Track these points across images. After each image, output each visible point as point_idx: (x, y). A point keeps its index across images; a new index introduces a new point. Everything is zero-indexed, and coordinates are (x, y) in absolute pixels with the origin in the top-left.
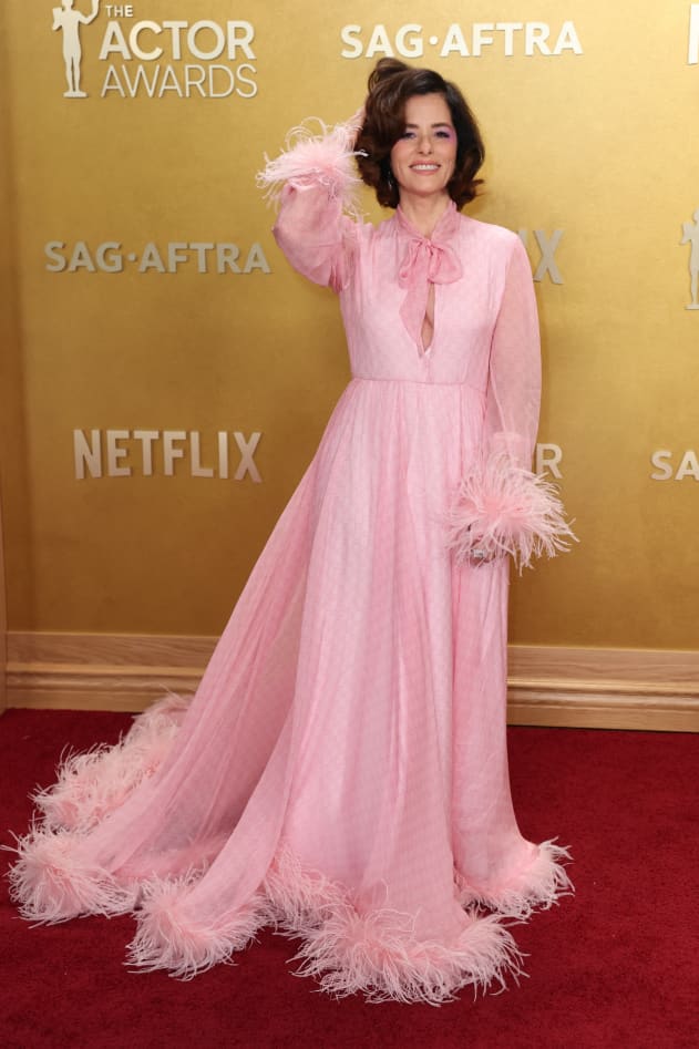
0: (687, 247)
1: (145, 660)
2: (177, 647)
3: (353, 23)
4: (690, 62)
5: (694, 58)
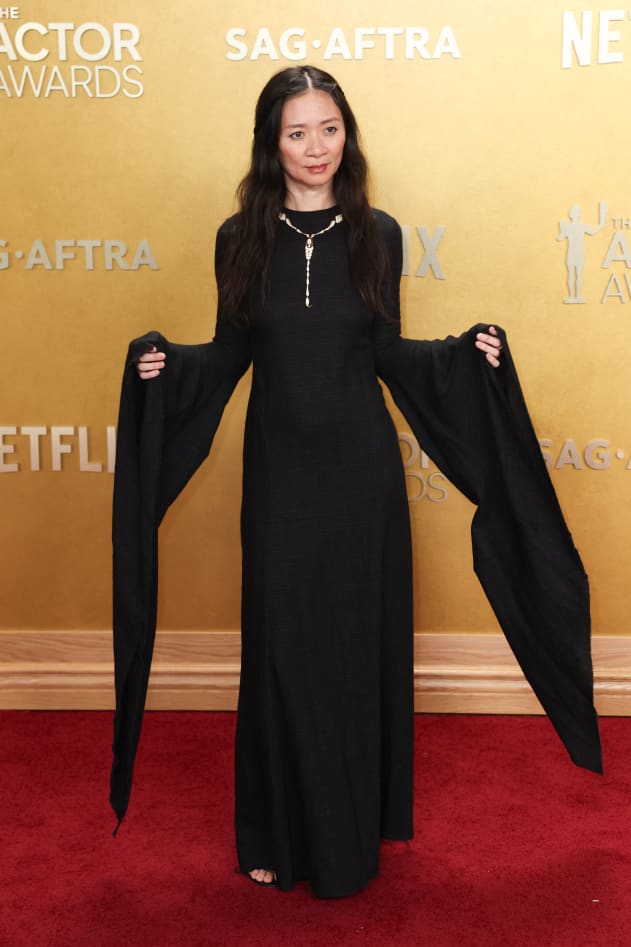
0: (565, 243)
1: (32, 656)
2: (65, 643)
4: (564, 66)
5: (567, 62)
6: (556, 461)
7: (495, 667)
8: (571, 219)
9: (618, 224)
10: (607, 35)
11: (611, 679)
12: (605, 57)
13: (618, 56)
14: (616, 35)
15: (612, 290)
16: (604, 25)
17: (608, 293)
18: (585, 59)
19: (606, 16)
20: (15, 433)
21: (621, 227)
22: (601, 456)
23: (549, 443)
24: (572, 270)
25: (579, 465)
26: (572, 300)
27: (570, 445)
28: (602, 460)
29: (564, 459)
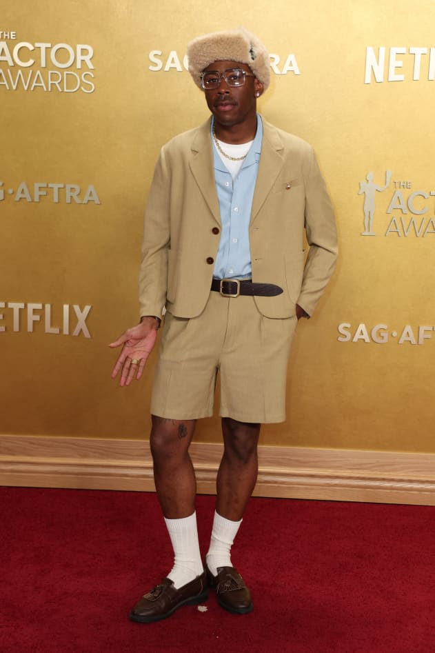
0: (362, 196)
1: (9, 452)
2: (32, 443)
3: (156, 49)
4: (366, 82)
5: (368, 80)
6: (353, 337)
8: (368, 181)
9: (397, 185)
10: (394, 63)
11: (384, 480)
12: (392, 77)
13: (401, 77)
14: (400, 64)
15: (392, 228)
16: (393, 57)
17: (390, 229)
18: (380, 78)
19: (394, 50)
20: (4, 306)
21: (400, 187)
22: (382, 334)
23: (349, 326)
24: (367, 214)
25: (367, 340)
26: (366, 233)
27: (362, 327)
28: (383, 337)
29: (358, 336)
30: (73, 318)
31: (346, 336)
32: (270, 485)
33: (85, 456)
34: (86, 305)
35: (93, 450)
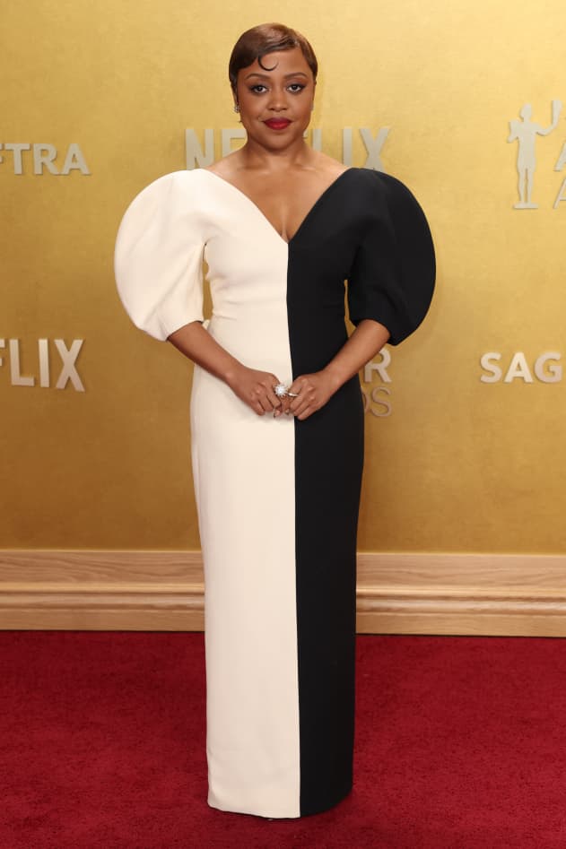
6: (505, 374)
7: (440, 587)
8: (522, 119)
15: (565, 194)
17: (560, 198)
22: (552, 369)
23: (497, 356)
24: (523, 175)
25: (529, 378)
26: (522, 205)
27: (519, 358)
28: (553, 373)
29: (512, 373)
30: (55, 361)
31: (493, 374)
32: (379, 614)
33: (83, 578)
34: (74, 338)
35: (99, 569)
